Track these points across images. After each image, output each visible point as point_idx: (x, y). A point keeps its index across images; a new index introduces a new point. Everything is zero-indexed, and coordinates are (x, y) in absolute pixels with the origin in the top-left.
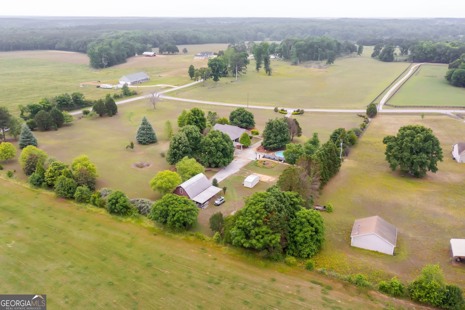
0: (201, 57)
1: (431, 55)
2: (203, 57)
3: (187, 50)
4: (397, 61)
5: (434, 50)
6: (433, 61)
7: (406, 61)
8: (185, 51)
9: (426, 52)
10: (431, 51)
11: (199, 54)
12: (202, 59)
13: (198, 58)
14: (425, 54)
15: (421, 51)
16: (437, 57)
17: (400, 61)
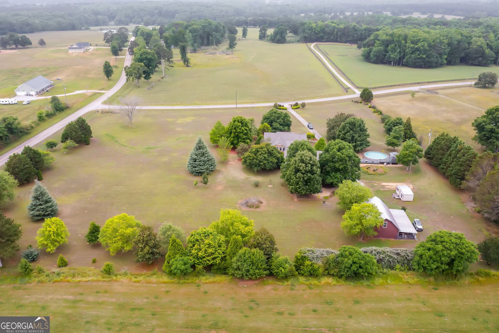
0: (77, 51)
1: (322, 34)
2: (81, 50)
3: (44, 42)
4: (289, 42)
5: (323, 30)
6: (323, 40)
7: (298, 41)
8: (42, 43)
9: (316, 32)
10: (321, 30)
11: (75, 46)
12: (80, 52)
13: (74, 51)
14: (316, 33)
15: (312, 31)
16: (326, 36)
17: (293, 42)
